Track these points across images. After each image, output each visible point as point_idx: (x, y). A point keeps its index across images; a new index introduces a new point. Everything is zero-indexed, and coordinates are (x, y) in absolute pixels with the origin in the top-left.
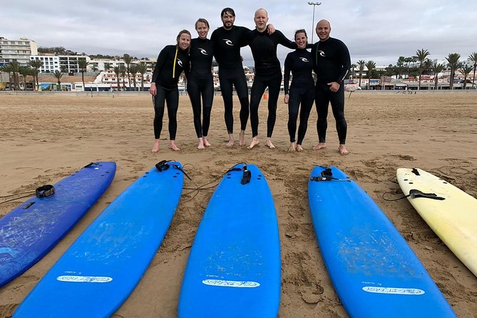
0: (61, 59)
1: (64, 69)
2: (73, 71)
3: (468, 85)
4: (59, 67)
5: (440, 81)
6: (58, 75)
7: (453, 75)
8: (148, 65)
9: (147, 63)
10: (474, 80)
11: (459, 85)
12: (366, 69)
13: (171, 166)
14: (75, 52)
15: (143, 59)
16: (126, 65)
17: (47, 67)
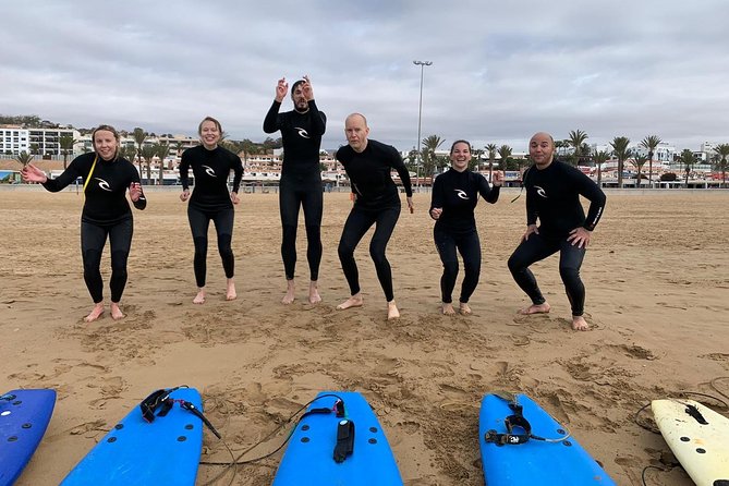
0: (32, 133)
1: (35, 149)
2: (51, 153)
3: (643, 182)
4: (28, 145)
5: (603, 176)
6: (24, 159)
7: (621, 167)
8: (171, 145)
9: (171, 142)
10: (650, 175)
11: (630, 181)
12: (498, 156)
13: (177, 405)
14: (55, 124)
15: (164, 136)
16: (136, 145)
17: (9, 146)
